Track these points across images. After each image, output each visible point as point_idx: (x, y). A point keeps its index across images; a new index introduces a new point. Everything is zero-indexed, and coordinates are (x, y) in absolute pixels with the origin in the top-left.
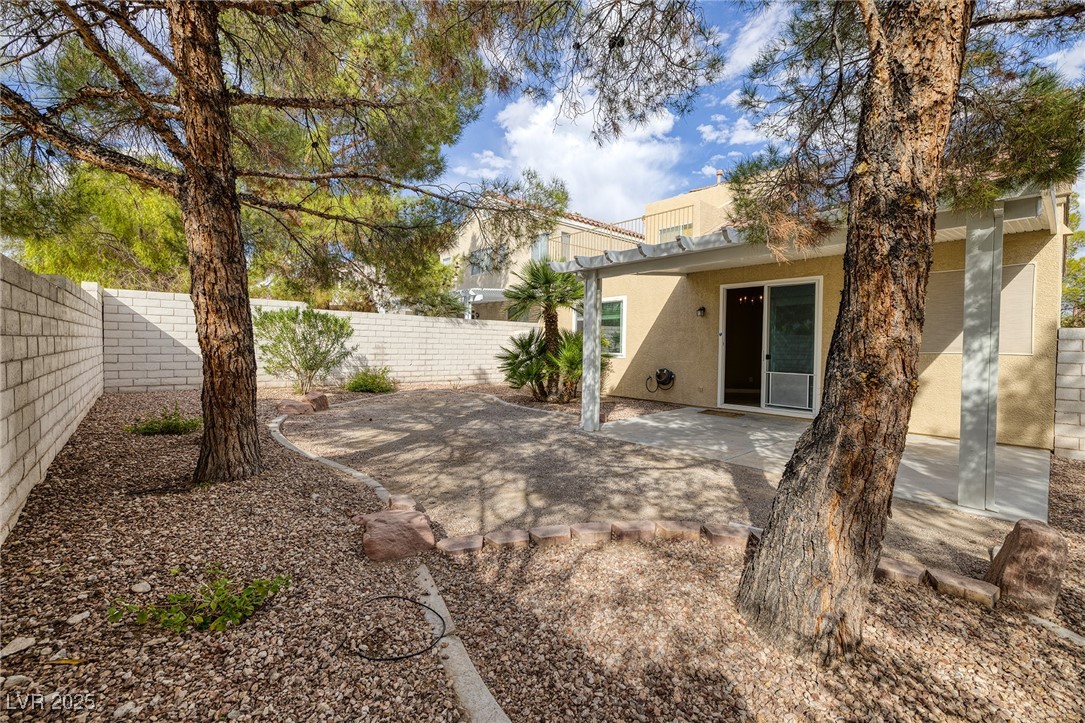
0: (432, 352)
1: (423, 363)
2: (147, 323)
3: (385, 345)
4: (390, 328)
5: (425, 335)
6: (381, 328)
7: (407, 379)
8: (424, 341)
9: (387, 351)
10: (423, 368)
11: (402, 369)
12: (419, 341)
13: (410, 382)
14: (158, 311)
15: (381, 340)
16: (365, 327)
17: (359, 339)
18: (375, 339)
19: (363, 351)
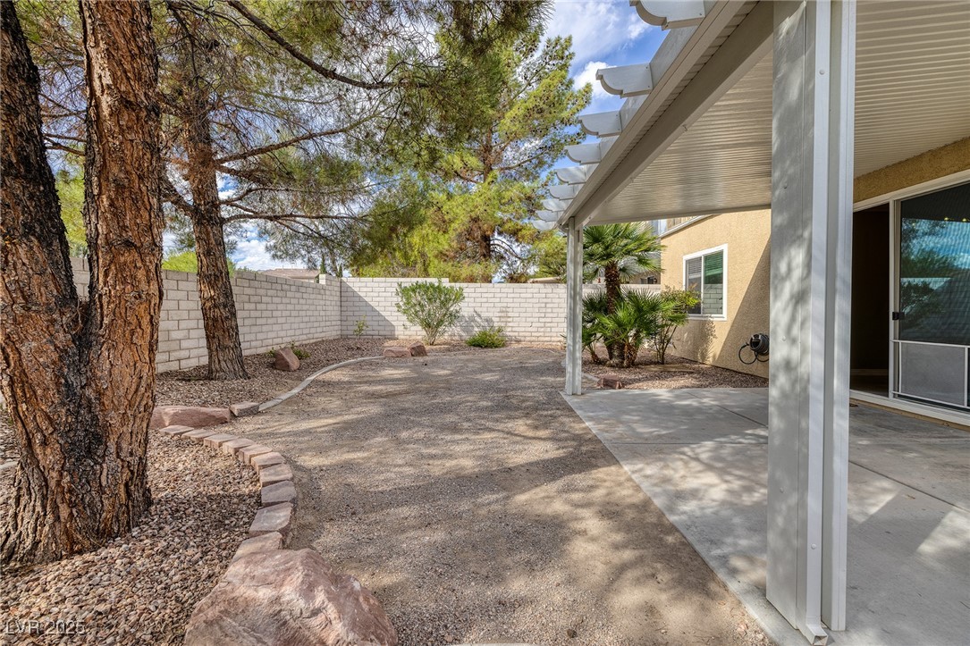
0: (551, 315)
1: (542, 325)
2: (360, 297)
3: (508, 310)
4: (512, 295)
5: (545, 300)
6: (505, 295)
7: (528, 339)
8: (543, 305)
9: (509, 314)
10: (542, 329)
11: (523, 329)
12: (538, 305)
13: (531, 342)
14: (365, 289)
15: (505, 305)
16: (492, 295)
17: (487, 305)
18: (500, 305)
19: (490, 315)
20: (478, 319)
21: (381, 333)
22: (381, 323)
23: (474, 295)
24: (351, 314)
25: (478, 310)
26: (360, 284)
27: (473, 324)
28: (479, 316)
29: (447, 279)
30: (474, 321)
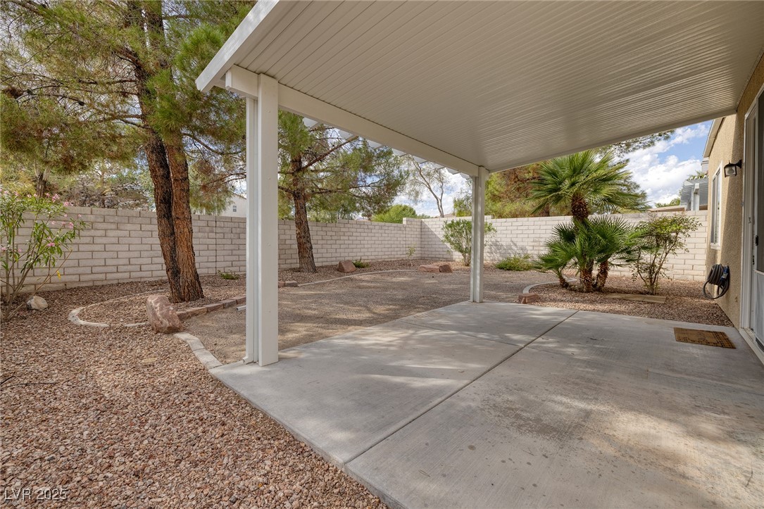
2: (432, 231)
3: (541, 239)
4: (545, 227)
9: (542, 244)
14: (435, 226)
15: (538, 236)
16: (526, 227)
17: (522, 236)
18: (533, 236)
19: (525, 244)
20: (514, 247)
21: (444, 256)
22: (444, 250)
23: (511, 228)
24: (427, 243)
25: (514, 240)
26: (432, 223)
27: (509, 251)
28: (515, 245)
29: (490, 217)
30: (511, 249)
